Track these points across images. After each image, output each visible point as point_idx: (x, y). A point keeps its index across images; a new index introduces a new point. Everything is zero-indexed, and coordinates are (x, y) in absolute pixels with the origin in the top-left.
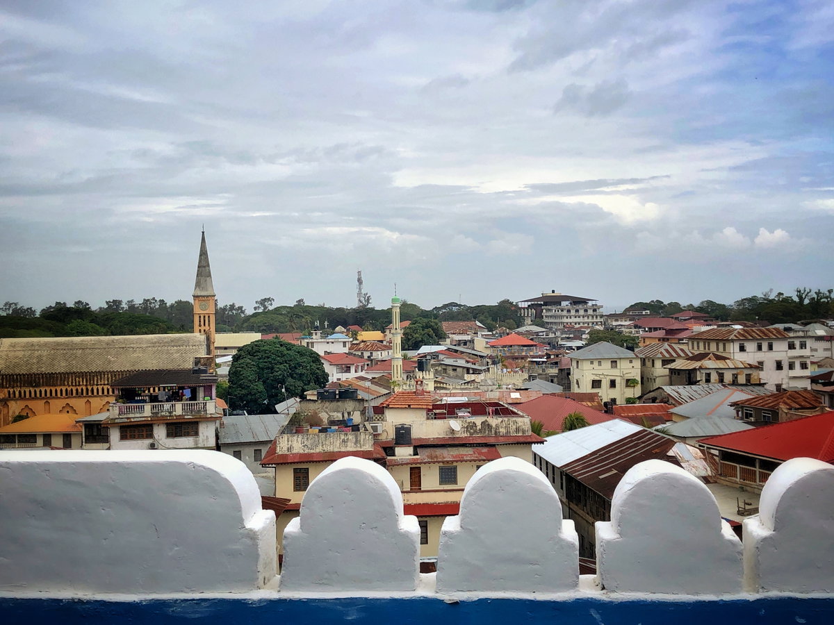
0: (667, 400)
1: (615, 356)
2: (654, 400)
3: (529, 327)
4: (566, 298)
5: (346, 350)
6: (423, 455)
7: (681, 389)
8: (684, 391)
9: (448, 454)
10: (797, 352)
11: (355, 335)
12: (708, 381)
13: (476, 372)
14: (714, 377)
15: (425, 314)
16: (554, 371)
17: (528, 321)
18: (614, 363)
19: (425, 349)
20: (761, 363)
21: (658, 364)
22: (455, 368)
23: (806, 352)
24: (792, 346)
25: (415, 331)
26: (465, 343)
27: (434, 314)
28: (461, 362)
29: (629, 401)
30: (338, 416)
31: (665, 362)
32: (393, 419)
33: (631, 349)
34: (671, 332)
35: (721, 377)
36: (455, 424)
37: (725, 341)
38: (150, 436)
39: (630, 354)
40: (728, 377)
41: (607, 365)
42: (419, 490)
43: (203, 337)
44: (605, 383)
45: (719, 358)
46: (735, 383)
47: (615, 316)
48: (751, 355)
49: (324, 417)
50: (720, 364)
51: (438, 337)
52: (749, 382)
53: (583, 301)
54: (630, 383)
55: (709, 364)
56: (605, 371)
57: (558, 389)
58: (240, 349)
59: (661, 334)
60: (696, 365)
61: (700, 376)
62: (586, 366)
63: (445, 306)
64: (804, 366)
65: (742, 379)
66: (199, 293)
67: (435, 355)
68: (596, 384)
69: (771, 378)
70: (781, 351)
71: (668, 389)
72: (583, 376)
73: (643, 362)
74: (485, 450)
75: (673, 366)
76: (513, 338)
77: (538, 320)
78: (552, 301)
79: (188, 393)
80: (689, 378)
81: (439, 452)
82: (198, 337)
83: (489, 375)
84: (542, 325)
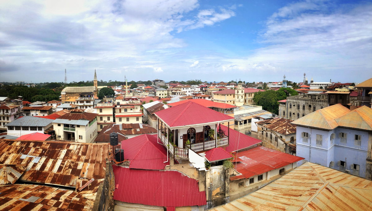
0: (171, 97)
1: (163, 90)
2: (168, 97)
3: (153, 85)
4: (159, 80)
5: (121, 89)
6: (122, 107)
7: (173, 95)
8: (173, 96)
9: (126, 107)
10: (192, 89)
11: (124, 86)
12: (178, 94)
13: (140, 93)
14: (179, 93)
15: (135, 83)
16: (154, 93)
17: (153, 84)
18: (163, 91)
19: (134, 89)
20: (186, 91)
21: (170, 91)
22: (137, 92)
23: (193, 90)
24: (191, 89)
25: (133, 86)
26: (141, 88)
27: (137, 83)
28: (139, 91)
29: (165, 97)
30: (109, 100)
31: (171, 91)
32: (117, 101)
33: (166, 89)
34: (174, 86)
35: (180, 93)
36: (128, 102)
37: (181, 88)
38: (84, 103)
39: (166, 90)
40: (181, 94)
41: (162, 91)
42: (121, 113)
43: (95, 87)
44: (161, 95)
45: (179, 90)
46: (182, 94)
47: (167, 83)
48: (185, 90)
49: (107, 101)
50: (180, 91)
51: (136, 87)
52: (184, 94)
53: (162, 81)
54: (166, 94)
55: (178, 91)
56: (162, 92)
57: (154, 95)
58: (101, 89)
59: (173, 86)
60: (176, 91)
61: (176, 93)
62: (158, 92)
63: (139, 81)
64: (193, 92)
65: (183, 94)
66: (95, 80)
67: (135, 90)
68: (160, 95)
69: (188, 94)
70: (189, 89)
71: (171, 95)
72: (158, 93)
73: (168, 91)
74: (132, 106)
75: (172, 92)
76: (149, 87)
77: (154, 84)
78: (157, 81)
79: (89, 96)
80: (174, 94)
81: (124, 106)
82: (94, 87)
83: (142, 93)
84: (155, 85)
